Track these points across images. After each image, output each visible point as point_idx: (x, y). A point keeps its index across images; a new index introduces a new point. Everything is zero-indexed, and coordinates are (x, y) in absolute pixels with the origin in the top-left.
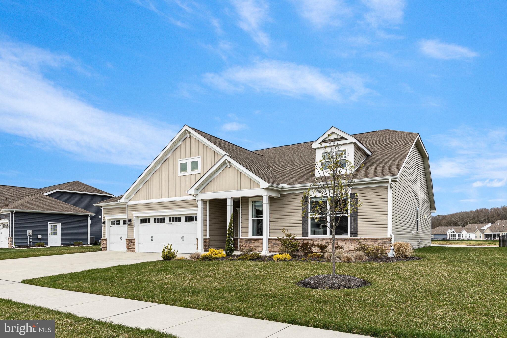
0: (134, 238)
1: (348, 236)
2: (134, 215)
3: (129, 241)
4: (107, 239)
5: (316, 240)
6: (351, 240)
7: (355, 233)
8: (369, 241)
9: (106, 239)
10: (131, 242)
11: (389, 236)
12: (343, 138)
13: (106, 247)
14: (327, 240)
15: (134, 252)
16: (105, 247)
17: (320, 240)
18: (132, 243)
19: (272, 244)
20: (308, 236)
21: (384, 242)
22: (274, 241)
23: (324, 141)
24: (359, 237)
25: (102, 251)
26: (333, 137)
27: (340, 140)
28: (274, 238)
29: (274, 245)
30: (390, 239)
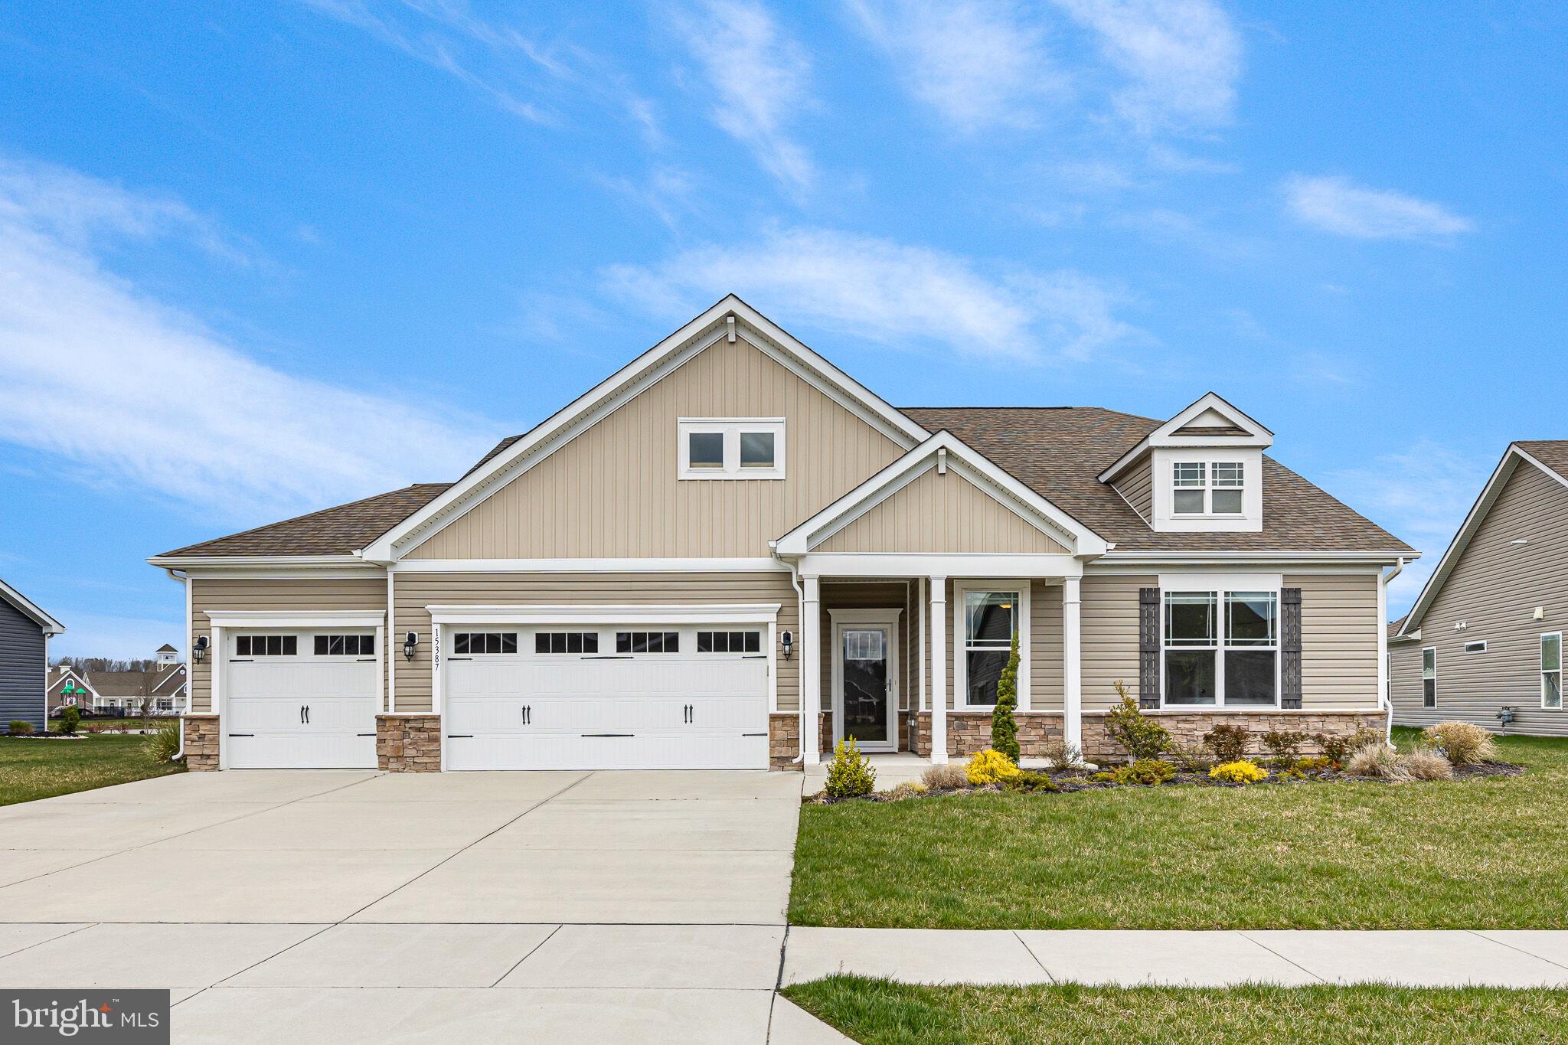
0: (435, 712)
1: (1277, 708)
2: (435, 619)
3: (408, 725)
4: (219, 716)
5: (1184, 717)
6: (1286, 718)
7: (1293, 699)
8: (1334, 719)
9: (215, 720)
10: (419, 730)
11: (1381, 709)
12: (1237, 430)
13: (218, 755)
14: (1217, 718)
15: (432, 771)
16: (206, 752)
17: (1198, 718)
18: (424, 735)
19: (1042, 732)
20: (1158, 707)
21: (1369, 723)
22: (1048, 721)
23: (1181, 431)
24: (1305, 709)
25: (187, 770)
26: (1210, 422)
27: (1231, 433)
28: (1050, 713)
29: (1046, 735)
30: (1383, 716)
